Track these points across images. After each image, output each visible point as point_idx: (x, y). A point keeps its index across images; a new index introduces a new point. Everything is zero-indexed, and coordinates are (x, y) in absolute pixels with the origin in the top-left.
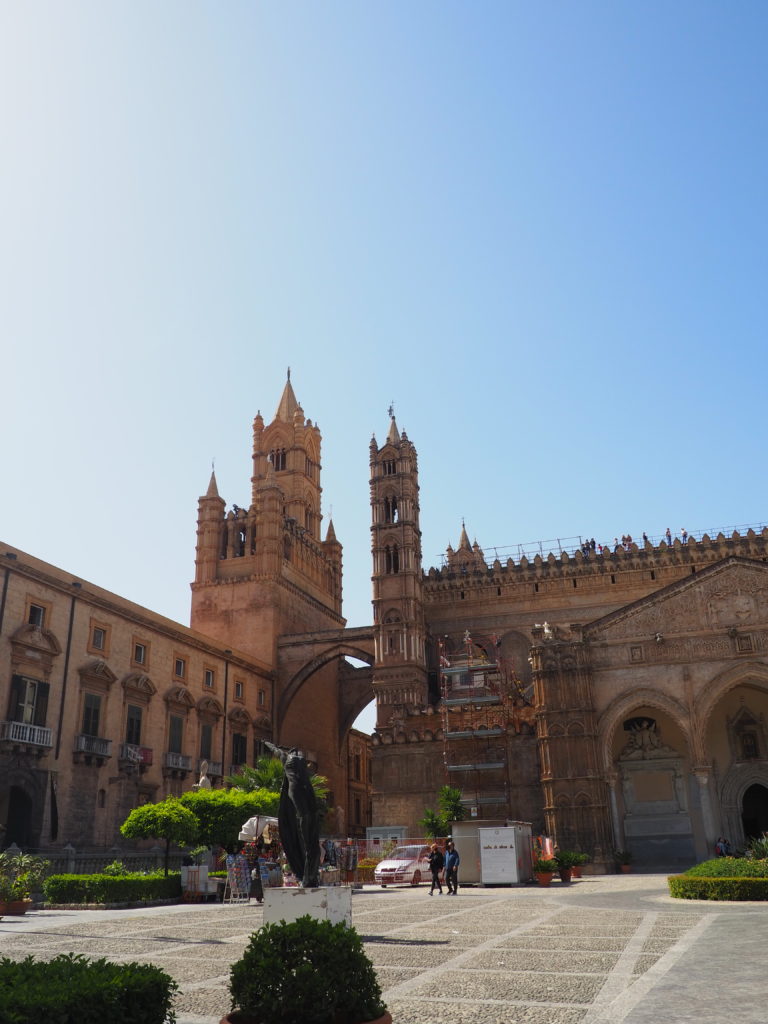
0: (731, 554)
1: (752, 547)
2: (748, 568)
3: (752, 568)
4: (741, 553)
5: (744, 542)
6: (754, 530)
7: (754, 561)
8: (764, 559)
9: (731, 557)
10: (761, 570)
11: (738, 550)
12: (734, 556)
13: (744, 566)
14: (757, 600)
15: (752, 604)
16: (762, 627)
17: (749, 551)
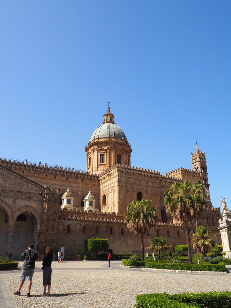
0: (2, 165)
1: (9, 165)
2: (5, 170)
3: (7, 171)
4: (5, 166)
5: (7, 163)
6: (11, 160)
7: (8, 169)
8: (11, 169)
9: (2, 166)
10: (9, 172)
11: (4, 165)
12: (3, 166)
13: (4, 170)
14: (5, 181)
15: (3, 181)
16: (4, 188)
17: (7, 166)
